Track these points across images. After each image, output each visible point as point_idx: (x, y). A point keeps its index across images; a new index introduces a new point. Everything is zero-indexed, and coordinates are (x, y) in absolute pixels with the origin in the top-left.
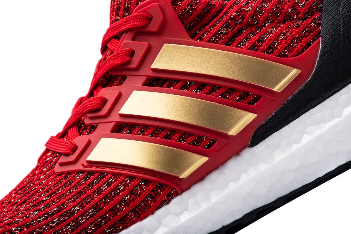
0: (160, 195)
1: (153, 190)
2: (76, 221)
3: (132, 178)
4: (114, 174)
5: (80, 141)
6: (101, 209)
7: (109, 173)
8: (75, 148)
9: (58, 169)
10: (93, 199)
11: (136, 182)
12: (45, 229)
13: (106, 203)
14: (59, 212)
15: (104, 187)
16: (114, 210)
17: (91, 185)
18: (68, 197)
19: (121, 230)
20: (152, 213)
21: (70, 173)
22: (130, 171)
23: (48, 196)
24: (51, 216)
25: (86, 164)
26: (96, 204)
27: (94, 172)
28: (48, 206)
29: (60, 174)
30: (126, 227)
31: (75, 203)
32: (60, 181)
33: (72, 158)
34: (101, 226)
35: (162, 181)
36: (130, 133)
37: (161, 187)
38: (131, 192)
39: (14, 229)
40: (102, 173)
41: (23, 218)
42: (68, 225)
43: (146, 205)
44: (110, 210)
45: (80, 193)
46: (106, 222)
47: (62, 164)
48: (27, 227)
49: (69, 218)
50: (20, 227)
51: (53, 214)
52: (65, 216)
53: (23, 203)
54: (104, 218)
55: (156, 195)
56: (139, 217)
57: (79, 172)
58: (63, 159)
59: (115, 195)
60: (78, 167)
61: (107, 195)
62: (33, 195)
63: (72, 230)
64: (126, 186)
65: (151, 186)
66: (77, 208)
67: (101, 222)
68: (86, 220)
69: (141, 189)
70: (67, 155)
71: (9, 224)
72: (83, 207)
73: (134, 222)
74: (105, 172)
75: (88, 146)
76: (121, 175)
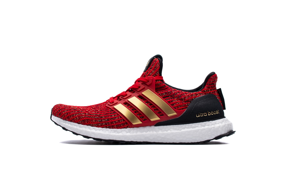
0: (125, 125)
1: (124, 123)
2: (102, 120)
3: (121, 117)
4: (117, 114)
5: (115, 101)
6: (109, 120)
7: (117, 113)
8: (113, 102)
9: (107, 105)
10: (109, 117)
11: (121, 119)
12: (93, 118)
13: (111, 120)
14: (99, 115)
15: (113, 116)
16: (112, 123)
17: (111, 113)
18: (104, 113)
19: (111, 128)
20: (121, 128)
21: (108, 108)
22: (121, 115)
23: (100, 110)
24: (97, 115)
25: (113, 108)
26: (109, 119)
27: (114, 111)
28: (98, 113)
29: (106, 107)
30: (113, 128)
31: (104, 116)
32: (105, 108)
33: (111, 104)
34: (106, 125)
35: (128, 122)
36: (128, 106)
37: (127, 123)
38: (119, 121)
39: (87, 113)
40: (115, 112)
41: (91, 112)
42: (99, 120)
43: (120, 126)
44: (111, 122)
45: (107, 114)
46: (108, 124)
47: (108, 105)
48: (90, 115)
49: (101, 118)
50: (88, 114)
51: (98, 115)
52: (100, 117)
53: (94, 109)
54: (108, 123)
55: (124, 125)
56: (117, 128)
57: (110, 108)
58: (109, 103)
59: (114, 119)
60: (111, 107)
61: (112, 118)
62: (97, 108)
63: (99, 122)
64: (118, 118)
65: (124, 122)
66: (104, 117)
67: (107, 124)
68: (104, 121)
69: (121, 121)
70: (111, 103)
71: (87, 112)
72: (105, 118)
73: (115, 128)
74: (116, 112)
75: (116, 104)
76: (119, 115)
